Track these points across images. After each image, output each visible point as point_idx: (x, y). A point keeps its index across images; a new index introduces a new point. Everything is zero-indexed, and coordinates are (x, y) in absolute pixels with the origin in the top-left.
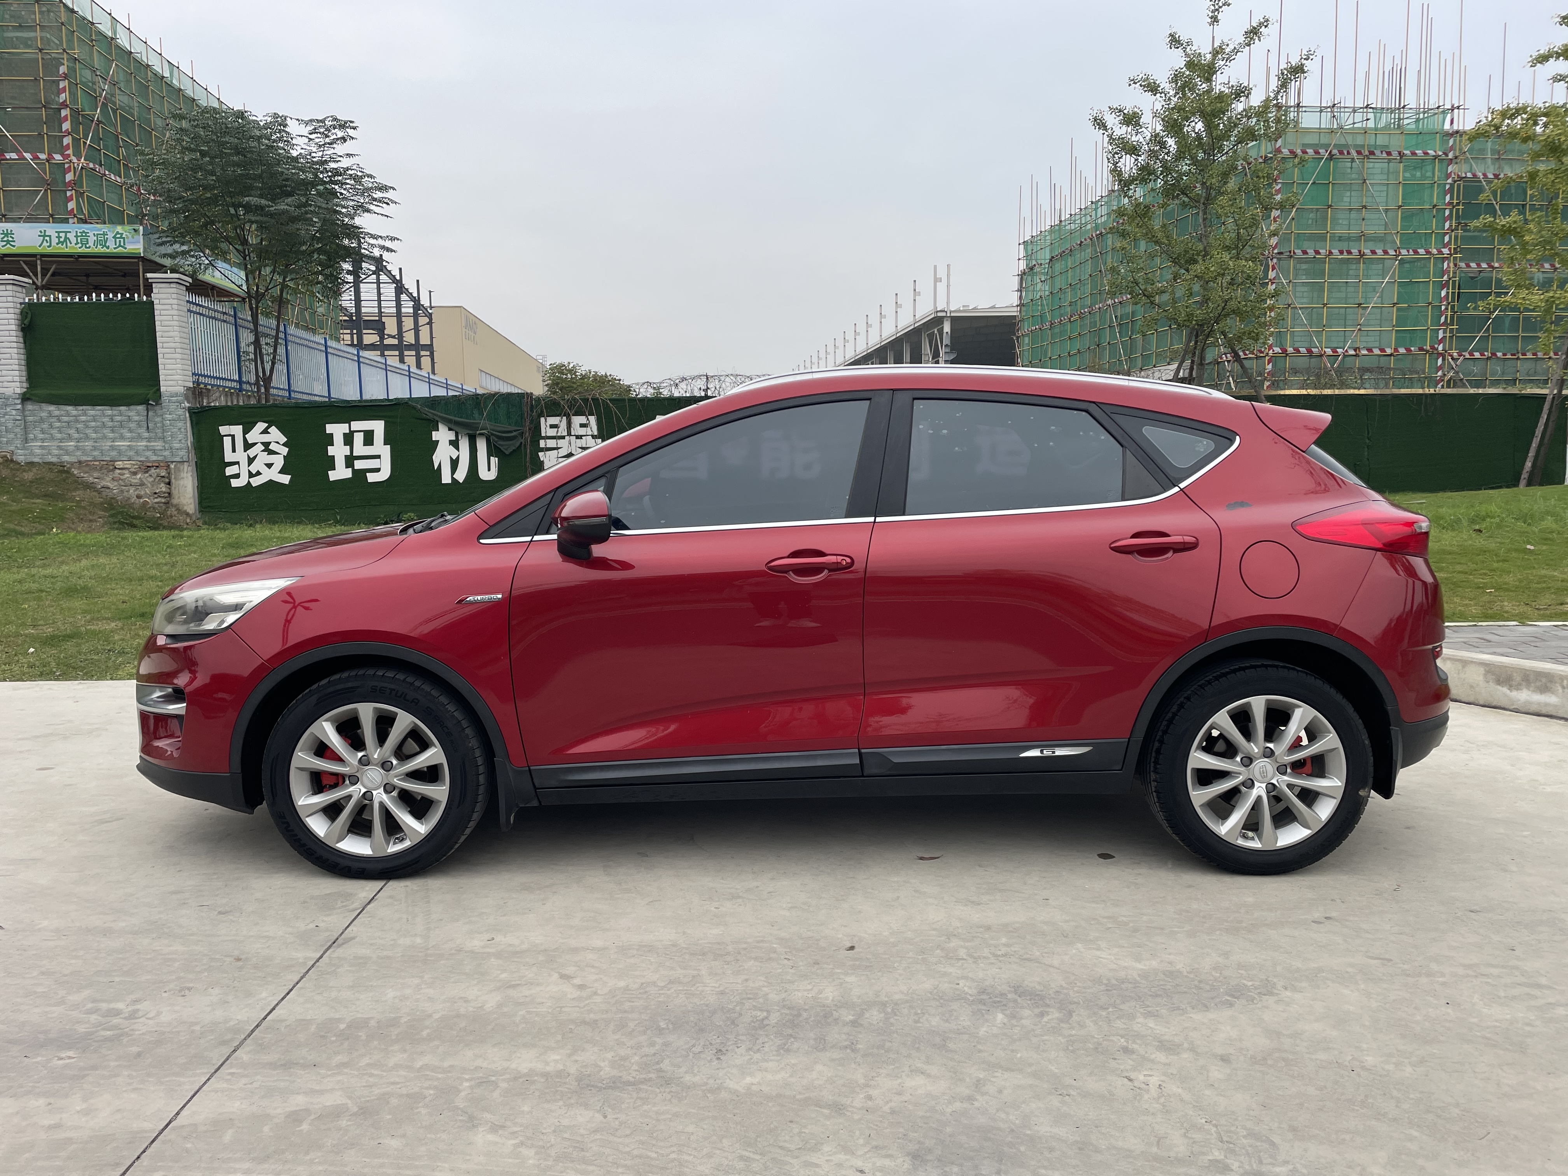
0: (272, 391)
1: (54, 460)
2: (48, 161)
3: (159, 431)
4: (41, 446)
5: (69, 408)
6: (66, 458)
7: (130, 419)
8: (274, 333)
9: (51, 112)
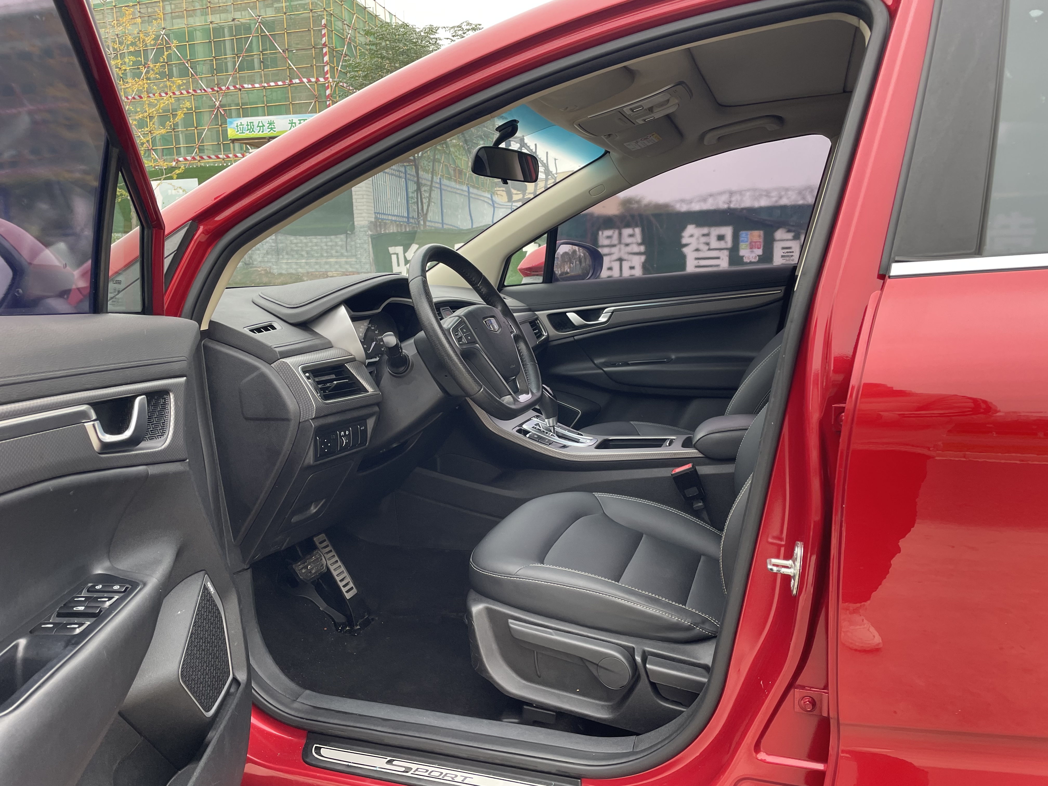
0: (428, 224)
1: (293, 271)
2: (316, 83)
3: (354, 251)
4: (286, 263)
5: (302, 238)
6: (300, 270)
7: (336, 245)
8: (429, 183)
9: (318, 50)
